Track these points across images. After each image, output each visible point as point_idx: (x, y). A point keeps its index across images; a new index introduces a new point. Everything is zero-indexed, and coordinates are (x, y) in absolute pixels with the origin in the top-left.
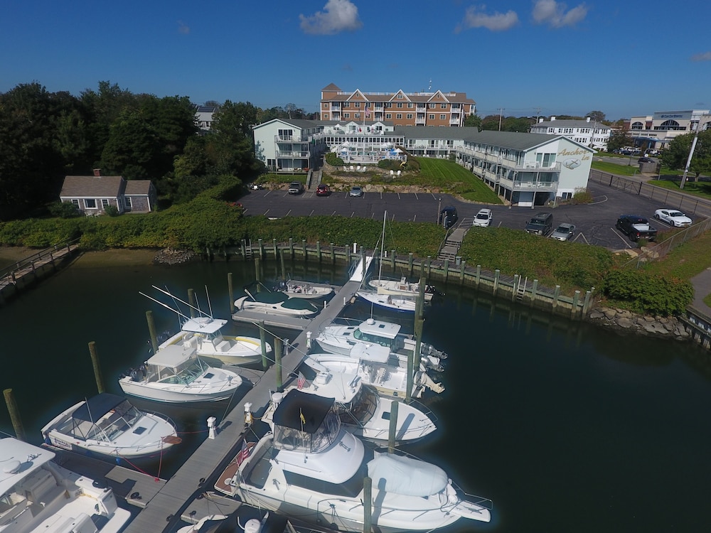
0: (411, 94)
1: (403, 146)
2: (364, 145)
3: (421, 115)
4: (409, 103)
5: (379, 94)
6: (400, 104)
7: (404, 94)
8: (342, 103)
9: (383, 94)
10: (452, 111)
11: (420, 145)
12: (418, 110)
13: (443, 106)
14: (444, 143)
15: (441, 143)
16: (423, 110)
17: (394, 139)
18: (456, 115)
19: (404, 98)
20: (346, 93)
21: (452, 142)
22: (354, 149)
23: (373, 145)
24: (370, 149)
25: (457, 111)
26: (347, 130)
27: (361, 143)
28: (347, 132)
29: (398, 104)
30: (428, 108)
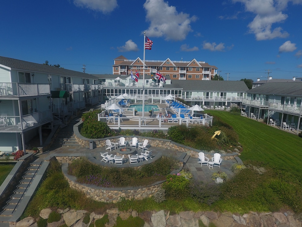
0: (175, 62)
1: (181, 98)
2: (143, 97)
3: (182, 75)
4: (174, 67)
5: (153, 61)
6: (168, 68)
7: (171, 61)
8: (128, 66)
9: (156, 61)
10: (204, 72)
11: (196, 96)
12: (180, 72)
13: (198, 69)
14: (218, 95)
15: (215, 95)
16: (184, 72)
17: (173, 91)
18: (207, 76)
19: (171, 64)
20: (130, 60)
21: (225, 94)
22: (133, 101)
23: (153, 97)
24: (150, 100)
25: (207, 72)
26: (127, 82)
27: (141, 95)
28: (127, 85)
29: (167, 68)
30: (187, 71)
